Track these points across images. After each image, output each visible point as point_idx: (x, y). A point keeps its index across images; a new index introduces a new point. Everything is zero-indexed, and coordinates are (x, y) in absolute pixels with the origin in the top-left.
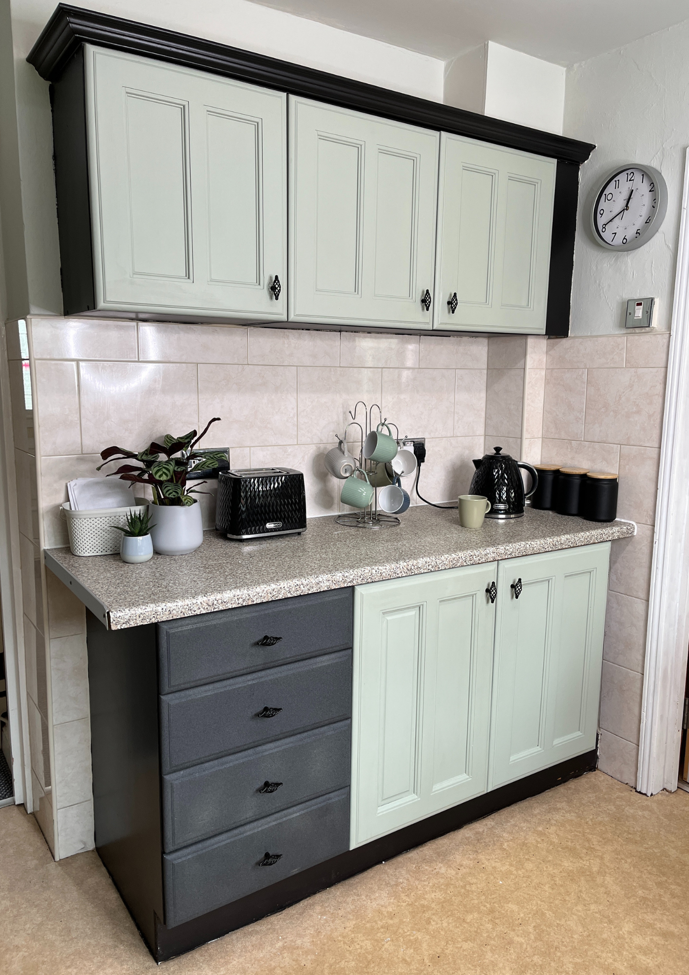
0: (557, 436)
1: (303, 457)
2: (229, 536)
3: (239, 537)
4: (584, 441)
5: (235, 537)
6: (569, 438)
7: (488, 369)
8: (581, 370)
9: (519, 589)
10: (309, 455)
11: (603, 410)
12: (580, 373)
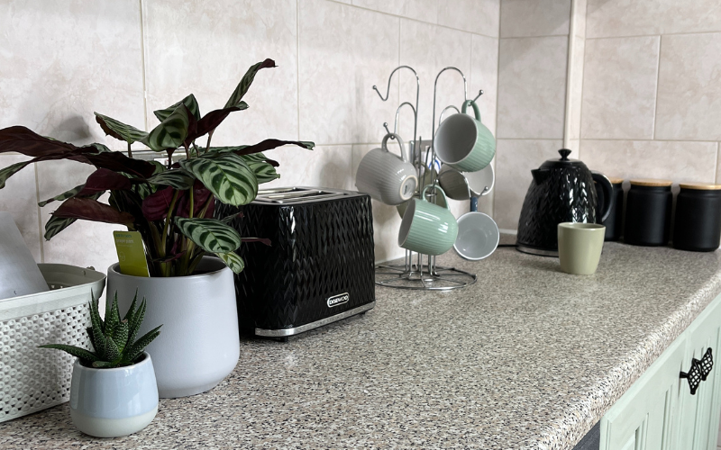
0: (605, 136)
1: (307, 170)
2: (259, 332)
3: (278, 333)
4: (655, 139)
5: (270, 333)
6: (627, 137)
7: (500, 37)
8: (650, 38)
9: (707, 368)
10: (315, 164)
11: (688, 94)
12: (648, 42)
